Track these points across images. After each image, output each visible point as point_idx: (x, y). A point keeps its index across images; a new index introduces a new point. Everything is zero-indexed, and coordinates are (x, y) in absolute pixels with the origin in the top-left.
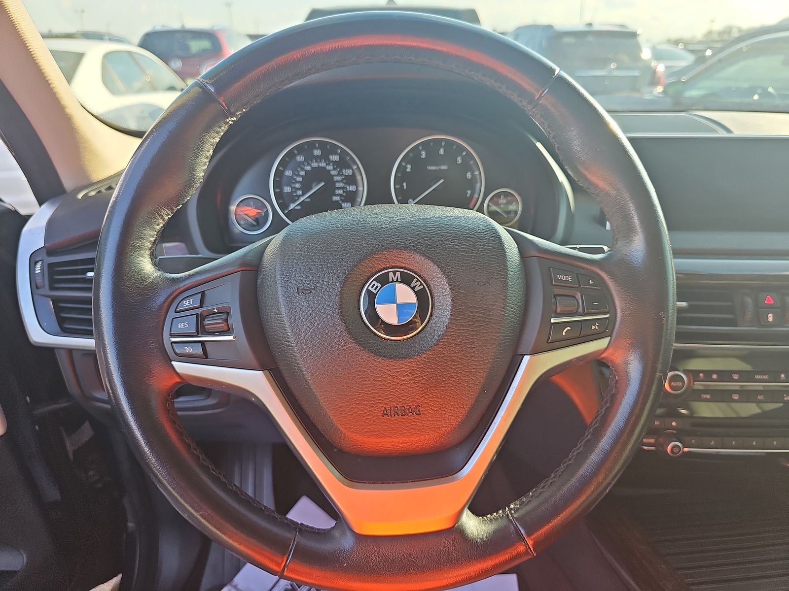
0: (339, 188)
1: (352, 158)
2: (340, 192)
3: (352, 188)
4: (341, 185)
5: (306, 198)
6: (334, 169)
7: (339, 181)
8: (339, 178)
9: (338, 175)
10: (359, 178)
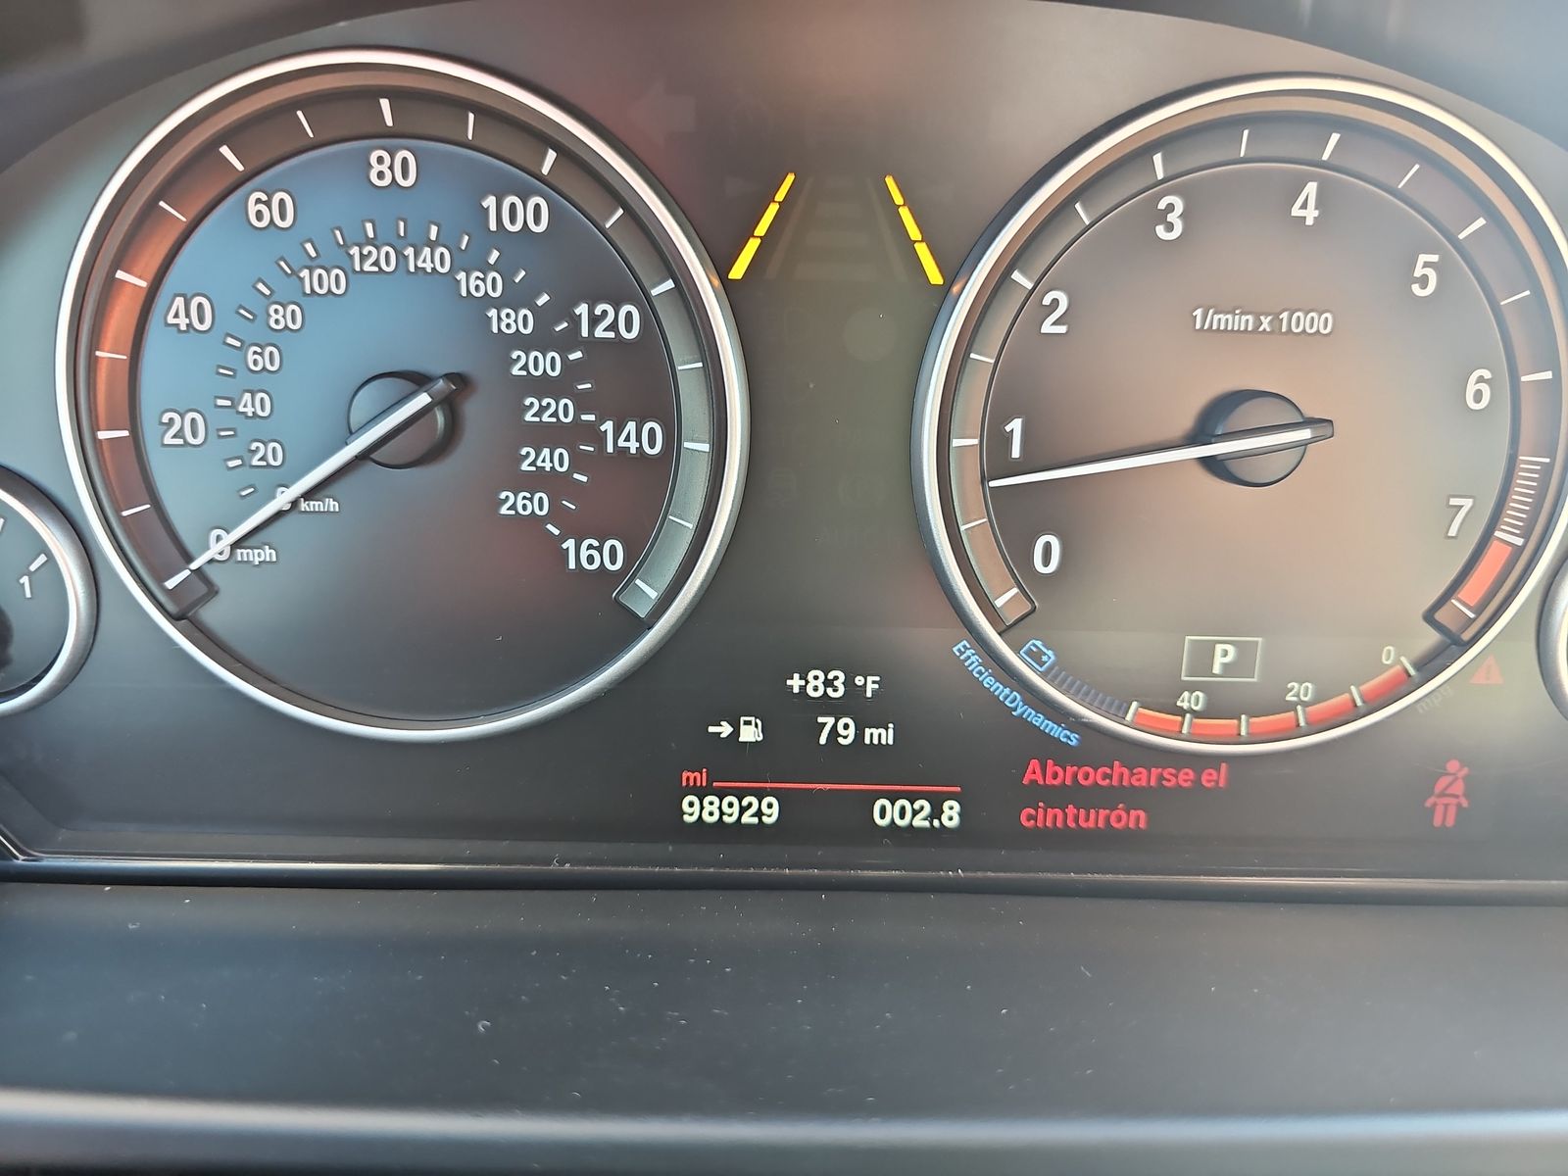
0: (547, 436)
1: (638, 219)
2: (553, 460)
3: (639, 438)
4: (563, 410)
5: (309, 495)
6: (513, 298)
7: (543, 386)
8: (547, 364)
9: (539, 341)
10: (688, 366)
